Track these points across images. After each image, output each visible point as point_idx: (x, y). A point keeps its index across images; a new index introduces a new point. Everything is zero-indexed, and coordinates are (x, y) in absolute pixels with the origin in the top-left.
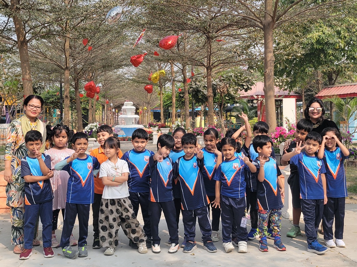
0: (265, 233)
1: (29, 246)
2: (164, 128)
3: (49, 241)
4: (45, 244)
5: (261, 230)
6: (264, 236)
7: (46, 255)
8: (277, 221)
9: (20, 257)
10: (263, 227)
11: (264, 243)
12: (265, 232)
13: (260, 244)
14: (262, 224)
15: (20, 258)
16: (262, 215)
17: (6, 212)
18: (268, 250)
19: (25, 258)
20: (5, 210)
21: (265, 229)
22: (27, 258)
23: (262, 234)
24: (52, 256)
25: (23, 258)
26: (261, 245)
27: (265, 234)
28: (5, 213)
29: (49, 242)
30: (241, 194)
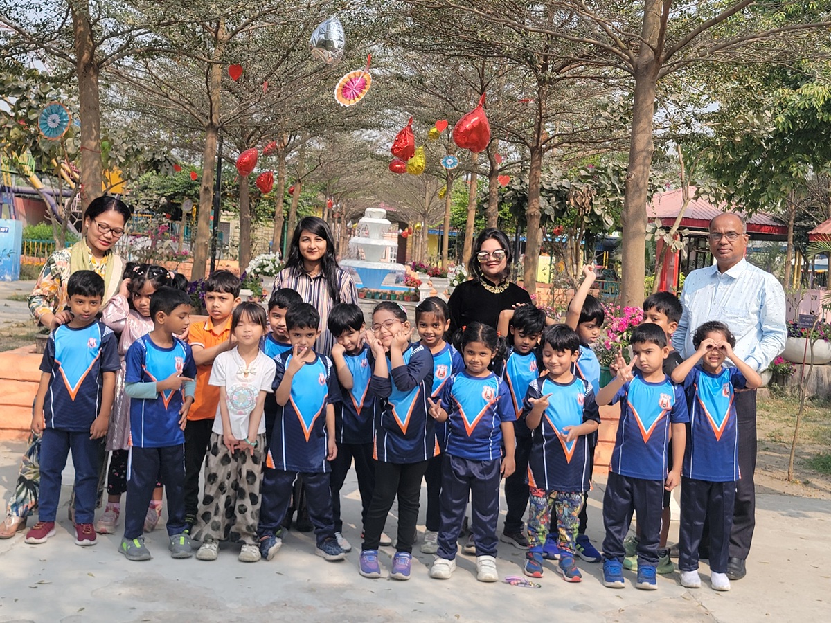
0: (540, 538)
1: (47, 515)
2: (440, 279)
3: (86, 511)
4: (79, 516)
5: (533, 531)
6: (536, 545)
7: (80, 539)
8: (566, 517)
9: (27, 538)
10: (537, 525)
11: (536, 559)
12: (540, 536)
13: (528, 560)
14: (534, 520)
15: (27, 541)
16: (535, 498)
17: (20, 437)
18: (542, 575)
19: (37, 541)
20: (18, 433)
21: (542, 530)
22: (41, 540)
23: (534, 540)
24: (92, 543)
25: (32, 539)
26: (529, 562)
27: (539, 541)
28: (18, 440)
29: (86, 513)
30: (495, 451)
